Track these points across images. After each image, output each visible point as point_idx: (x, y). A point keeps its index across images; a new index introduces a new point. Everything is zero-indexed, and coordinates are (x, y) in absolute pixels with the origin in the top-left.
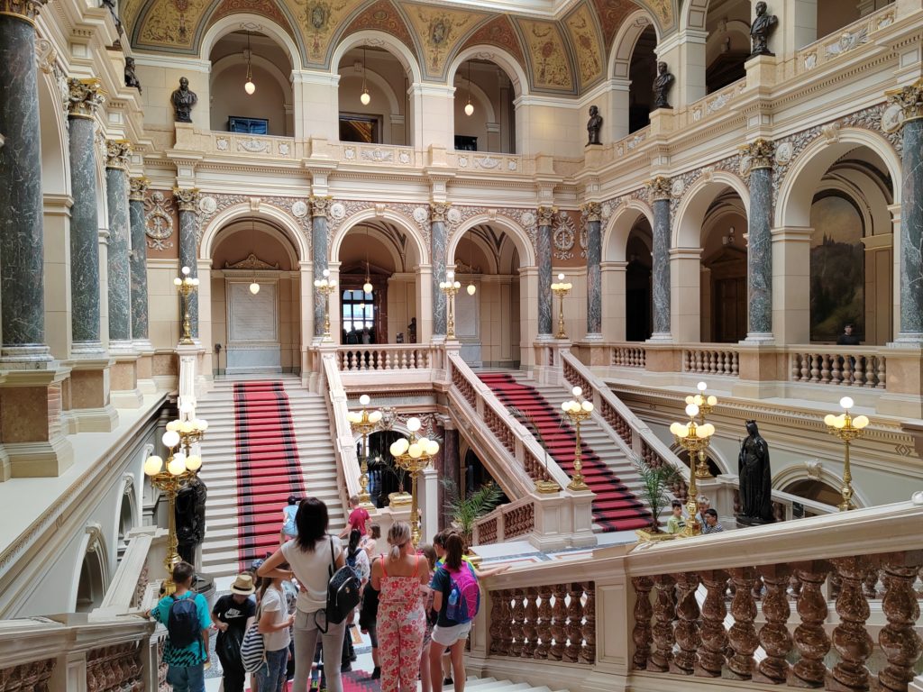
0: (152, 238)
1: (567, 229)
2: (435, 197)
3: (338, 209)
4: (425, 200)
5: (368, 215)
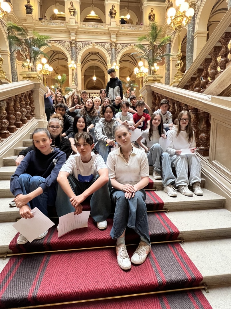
0: (22, 55)
1: (160, 52)
2: (112, 39)
3: (79, 44)
4: (109, 41)
5: (90, 47)
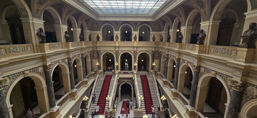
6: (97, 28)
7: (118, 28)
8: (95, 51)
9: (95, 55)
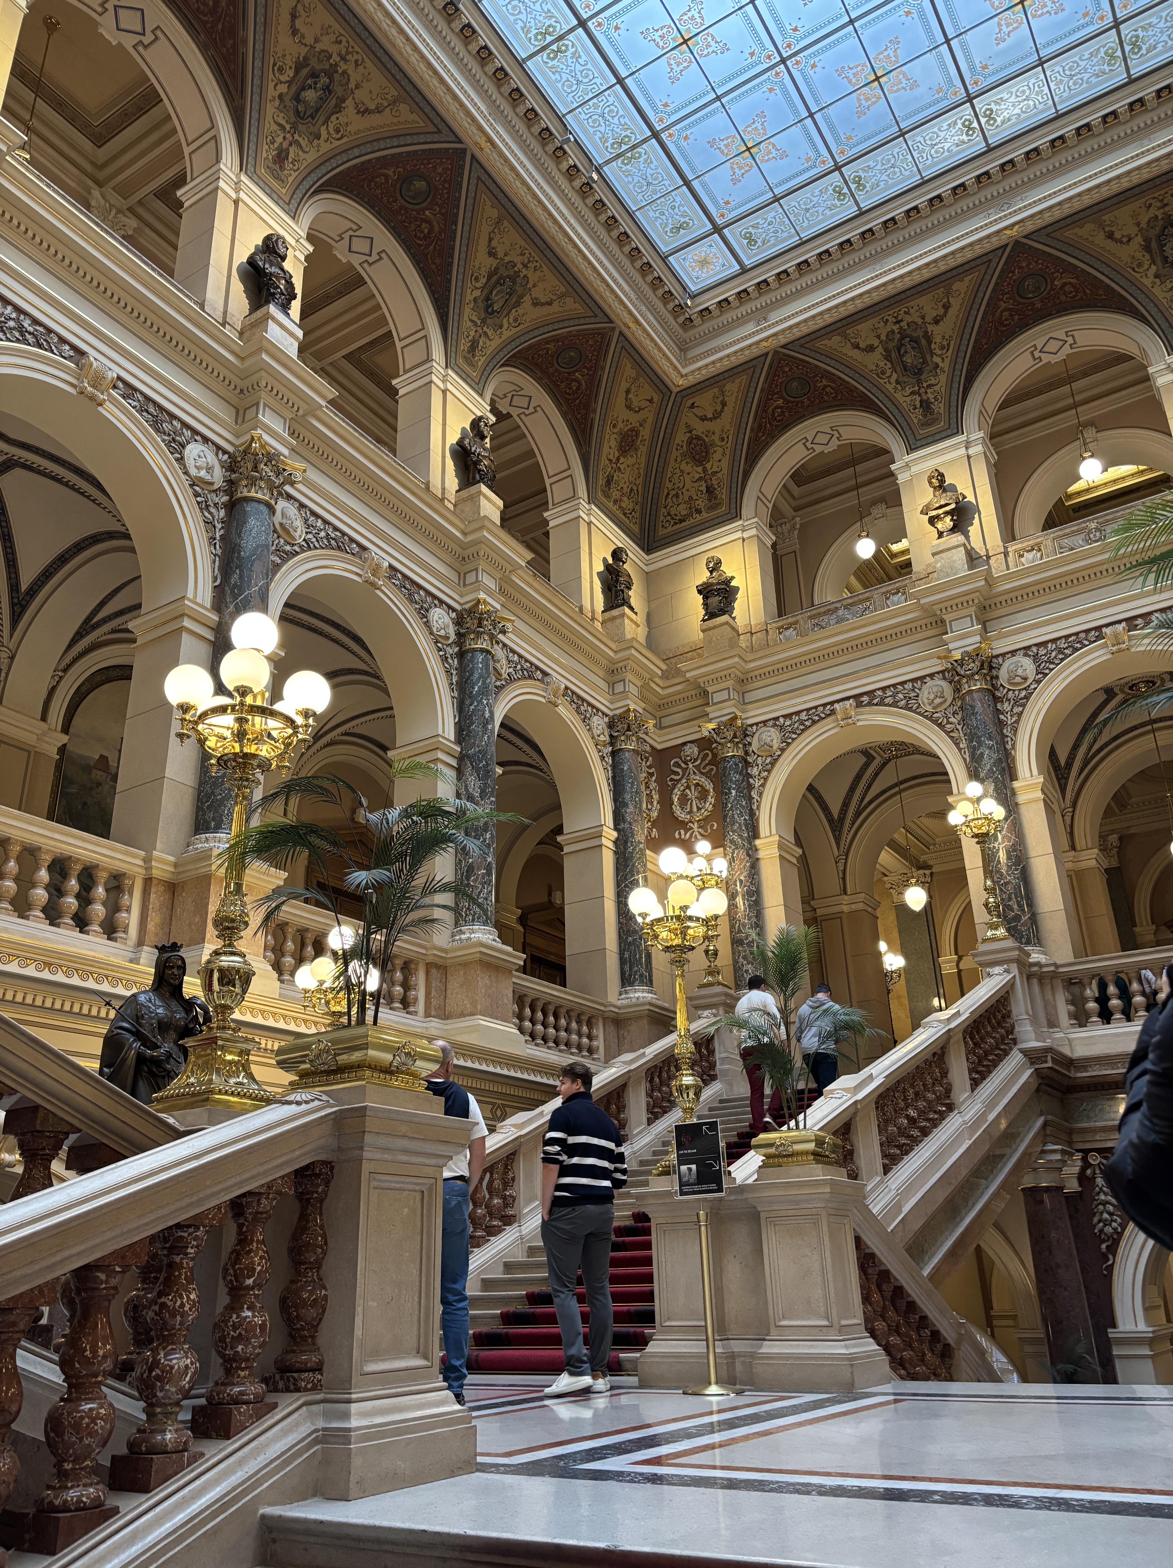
6: (701, 503)
7: (939, 408)
8: (692, 751)
9: (684, 800)
